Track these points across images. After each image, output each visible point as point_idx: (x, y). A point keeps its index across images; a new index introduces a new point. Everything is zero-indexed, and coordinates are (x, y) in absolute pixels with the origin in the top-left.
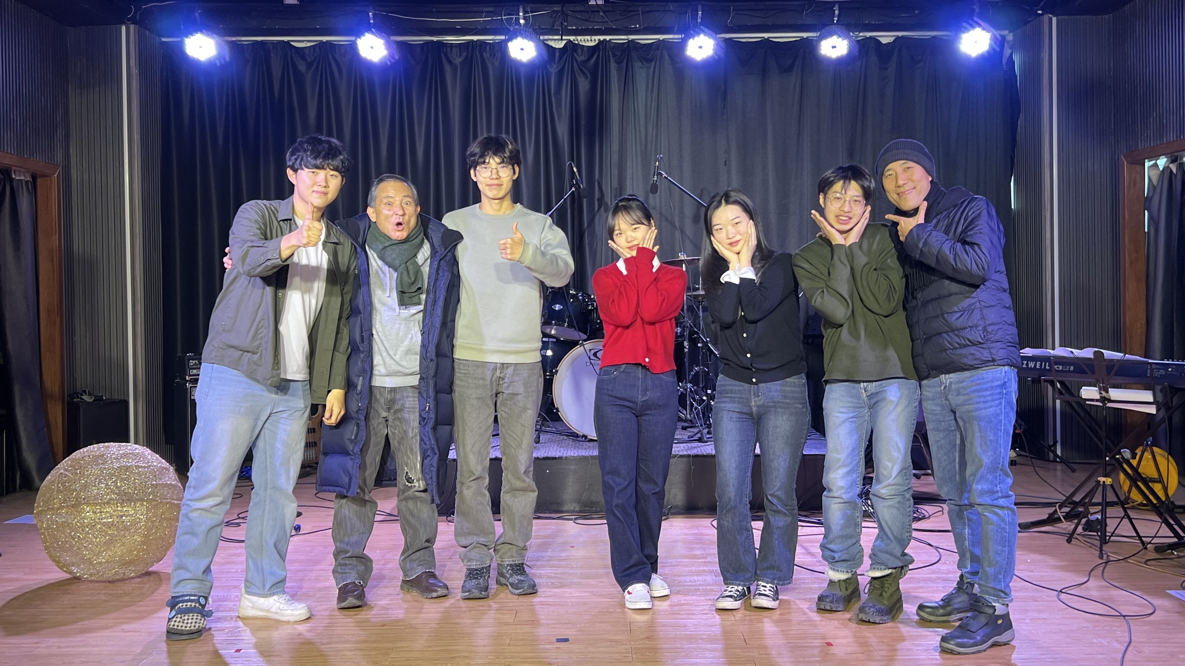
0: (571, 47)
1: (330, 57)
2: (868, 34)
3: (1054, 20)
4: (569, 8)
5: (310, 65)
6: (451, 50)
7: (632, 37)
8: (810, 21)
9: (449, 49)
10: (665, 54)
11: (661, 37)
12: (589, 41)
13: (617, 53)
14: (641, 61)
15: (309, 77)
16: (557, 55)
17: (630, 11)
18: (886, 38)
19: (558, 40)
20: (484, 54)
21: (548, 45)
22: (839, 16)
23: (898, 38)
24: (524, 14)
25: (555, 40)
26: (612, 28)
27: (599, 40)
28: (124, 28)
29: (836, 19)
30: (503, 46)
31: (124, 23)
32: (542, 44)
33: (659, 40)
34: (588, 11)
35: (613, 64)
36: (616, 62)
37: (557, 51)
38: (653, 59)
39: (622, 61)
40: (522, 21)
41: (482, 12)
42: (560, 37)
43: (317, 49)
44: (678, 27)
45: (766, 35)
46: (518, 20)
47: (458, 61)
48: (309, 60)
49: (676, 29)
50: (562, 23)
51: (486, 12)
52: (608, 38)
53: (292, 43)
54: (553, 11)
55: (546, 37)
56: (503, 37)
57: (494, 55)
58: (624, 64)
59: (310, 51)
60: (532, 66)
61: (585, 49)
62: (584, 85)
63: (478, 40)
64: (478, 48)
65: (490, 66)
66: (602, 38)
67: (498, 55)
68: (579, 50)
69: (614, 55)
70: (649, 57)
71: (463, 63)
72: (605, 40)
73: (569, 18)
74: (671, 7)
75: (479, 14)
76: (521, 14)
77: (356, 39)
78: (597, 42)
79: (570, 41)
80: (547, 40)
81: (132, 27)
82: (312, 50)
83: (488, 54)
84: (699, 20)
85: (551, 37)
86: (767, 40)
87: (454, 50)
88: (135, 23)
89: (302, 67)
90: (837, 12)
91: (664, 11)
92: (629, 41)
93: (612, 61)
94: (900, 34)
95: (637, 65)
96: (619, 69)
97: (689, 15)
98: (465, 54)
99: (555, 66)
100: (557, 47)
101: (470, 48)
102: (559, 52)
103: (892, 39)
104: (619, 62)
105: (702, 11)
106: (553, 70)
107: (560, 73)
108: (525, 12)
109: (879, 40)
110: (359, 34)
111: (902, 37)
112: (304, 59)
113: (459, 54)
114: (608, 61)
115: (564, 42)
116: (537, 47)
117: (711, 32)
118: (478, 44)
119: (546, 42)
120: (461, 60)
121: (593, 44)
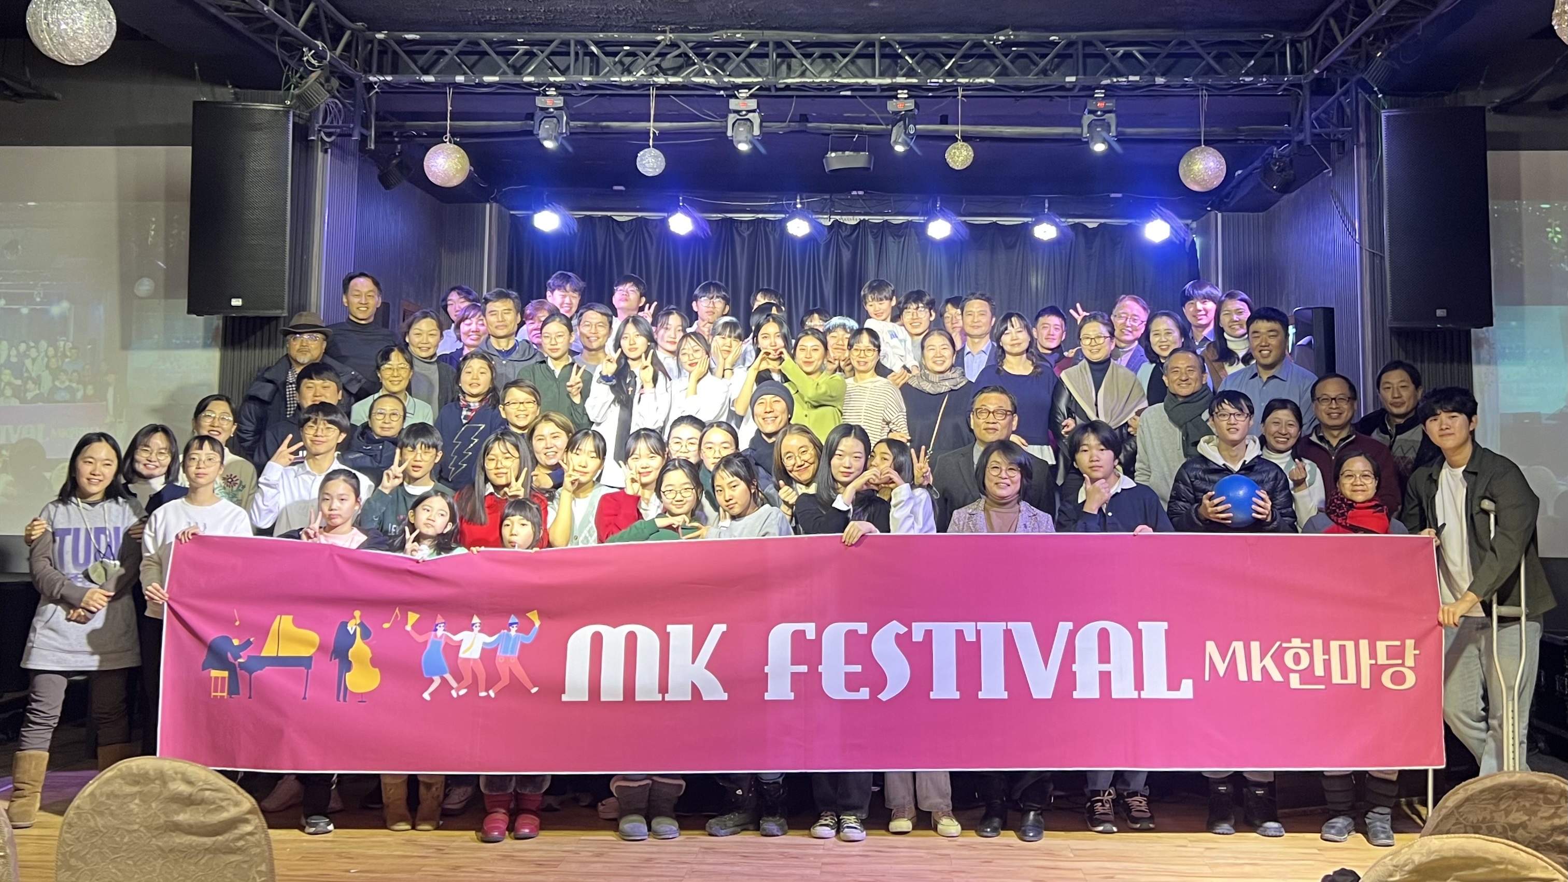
0: (837, 225)
1: (645, 227)
2: (1073, 221)
3: (1219, 215)
4: (836, 197)
5: (627, 234)
6: (742, 225)
7: (886, 218)
8: (1025, 211)
9: (739, 226)
10: (913, 230)
11: (909, 218)
12: (852, 220)
13: (873, 230)
14: (893, 236)
15: (626, 245)
16: (826, 231)
17: (884, 199)
18: (1092, 224)
19: (827, 218)
20: (767, 227)
21: (819, 223)
22: (1049, 208)
23: (1101, 224)
24: (800, 201)
25: (824, 218)
26: (870, 210)
27: (860, 219)
28: (488, 206)
29: (1046, 210)
30: (783, 223)
31: (488, 201)
32: (814, 222)
33: (907, 221)
34: (851, 199)
35: (870, 237)
36: (872, 236)
37: (826, 228)
38: (903, 233)
39: (878, 236)
40: (799, 206)
41: (768, 198)
42: (828, 216)
43: (634, 221)
44: (922, 212)
45: (994, 219)
46: (795, 204)
47: (746, 234)
48: (627, 230)
49: (920, 213)
50: (830, 207)
51: (771, 198)
52: (867, 218)
53: (615, 217)
54: (823, 198)
55: (817, 217)
56: (783, 217)
57: (776, 229)
58: (879, 239)
59: (628, 223)
60: (805, 239)
61: (848, 227)
62: (846, 255)
63: (763, 218)
64: (763, 223)
65: (771, 237)
66: (862, 218)
67: (778, 230)
68: (844, 228)
69: (872, 232)
70: (900, 232)
71: (750, 235)
72: (864, 220)
73: (836, 203)
74: (916, 198)
75: (765, 199)
76: (798, 200)
77: (668, 216)
78: (858, 221)
79: (836, 220)
80: (818, 219)
81: (494, 204)
83: (771, 228)
84: (938, 208)
85: (821, 218)
86: (995, 223)
87: (744, 225)
88: (497, 202)
89: (621, 235)
90: (1047, 205)
91: (911, 199)
92: (884, 221)
93: (870, 235)
94: (1101, 221)
96: (876, 243)
97: (930, 203)
98: (751, 229)
99: (824, 240)
100: (826, 224)
101: (756, 223)
103: (1097, 224)
104: (875, 236)
105: (941, 201)
106: (822, 242)
107: (828, 244)
108: (801, 199)
109: (1086, 225)
110: (670, 212)
111: (1105, 223)
112: (623, 229)
113: (747, 227)
114: (866, 235)
115: (832, 221)
116: (810, 225)
117: (948, 216)
118: (763, 220)
119: (817, 221)
120: (749, 232)
121: (855, 223)
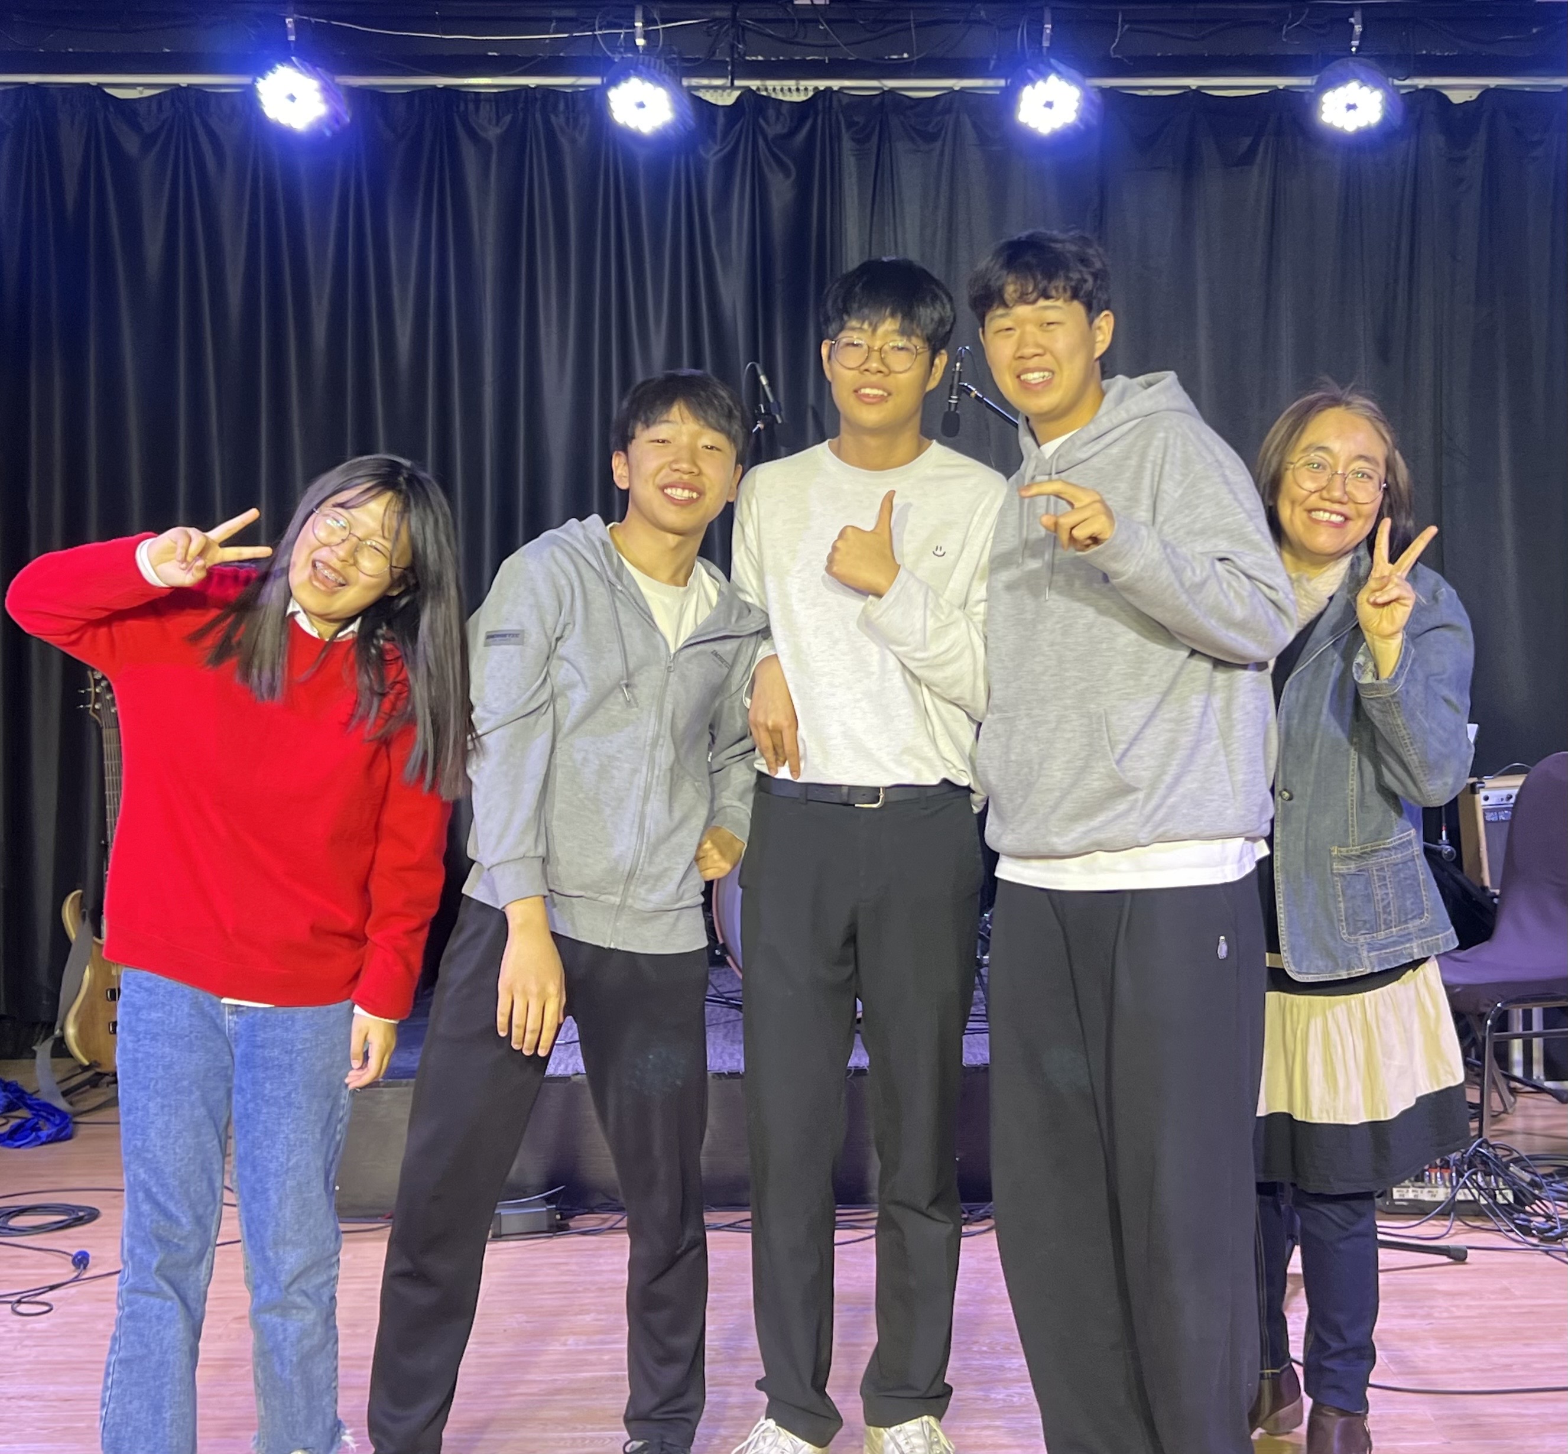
0: (752, 104)
1: (197, 121)
2: (1422, 82)
4: (749, 13)
5: (148, 141)
6: (477, 109)
7: (890, 83)
8: (1294, 47)
9: (471, 106)
10: (966, 121)
11: (957, 84)
12: (792, 91)
13: (856, 119)
14: (912, 140)
15: (147, 169)
16: (721, 120)
17: (889, 22)
18: (1461, 90)
19: (723, 88)
20: (553, 118)
21: (700, 98)
22: (1363, 36)
23: (1487, 92)
24: (644, 26)
25: (716, 88)
26: (845, 61)
27: (816, 88)
29: (1355, 43)
30: (597, 96)
32: (686, 94)
33: (951, 91)
34: (793, 21)
35: (847, 144)
36: (853, 140)
37: (721, 113)
38: (940, 130)
39: (868, 138)
40: (640, 42)
41: (550, 20)
42: (726, 82)
43: (167, 104)
44: (999, 59)
45: (1193, 82)
46: (631, 37)
47: (492, 133)
48: (147, 129)
49: (992, 63)
50: (733, 47)
51: (560, 20)
52: (835, 84)
53: (109, 91)
54: (714, 20)
55: (695, 82)
56: (596, 81)
57: (576, 120)
58: (873, 145)
59: (149, 107)
60: (662, 142)
61: (784, 110)
62: (781, 191)
63: (538, 87)
64: (538, 105)
65: (566, 145)
66: (822, 84)
67: (586, 120)
68: (771, 113)
69: (850, 125)
70: (930, 129)
71: (503, 139)
72: (829, 89)
73: (749, 35)
74: (983, 13)
75: (540, 23)
76: (639, 24)
77: (255, 81)
78: (811, 94)
79: (748, 89)
80: (698, 88)
82: (154, 107)
83: (562, 119)
84: (1046, 44)
85: (705, 82)
86: (1196, 93)
87: (485, 110)
89: (131, 144)
90: (1358, 28)
91: (966, 21)
92: (884, 92)
93: (846, 137)
94: (1493, 82)
95: (902, 147)
96: (860, 156)
97: (1022, 34)
98: (508, 118)
99: (717, 148)
100: (720, 103)
101: (521, 106)
102: (725, 115)
103: (1474, 94)
104: (860, 140)
105: (1053, 22)
106: (712, 155)
107: (727, 163)
108: (648, 21)
109: (1445, 97)
110: (261, 68)
111: (1498, 89)
112: (136, 126)
113: (494, 116)
114: (833, 136)
115: (737, 93)
116: (676, 102)
117: (1073, 73)
118: (538, 96)
119: (696, 93)
120: (498, 131)
121: (801, 98)
